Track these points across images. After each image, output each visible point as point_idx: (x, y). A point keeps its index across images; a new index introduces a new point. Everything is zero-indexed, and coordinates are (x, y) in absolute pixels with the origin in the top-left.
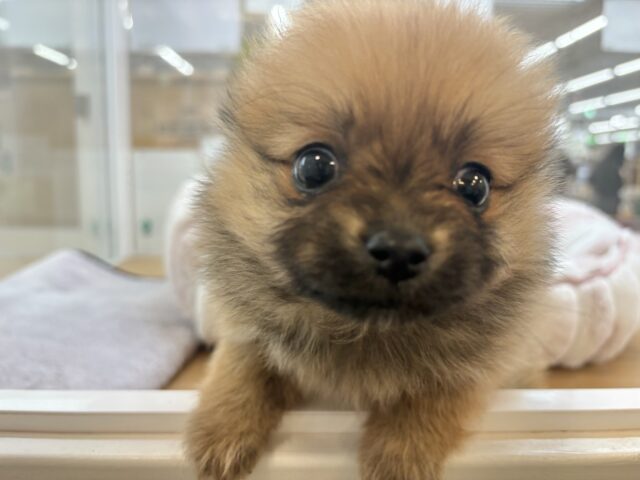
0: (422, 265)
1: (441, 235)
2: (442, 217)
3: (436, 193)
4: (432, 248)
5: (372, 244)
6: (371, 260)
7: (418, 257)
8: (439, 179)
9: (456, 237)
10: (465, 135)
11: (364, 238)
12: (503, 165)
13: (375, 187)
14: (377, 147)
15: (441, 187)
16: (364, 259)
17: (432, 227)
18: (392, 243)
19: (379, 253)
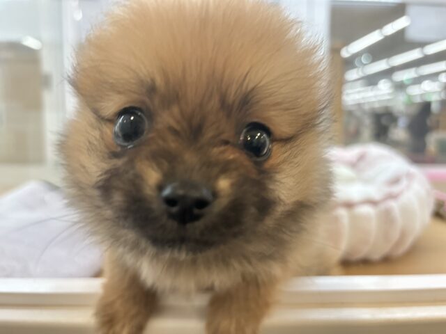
0: (206, 210)
1: (224, 184)
2: (225, 168)
3: (222, 148)
4: (215, 194)
5: (167, 192)
6: (164, 206)
7: (202, 204)
8: (225, 136)
9: (237, 185)
10: (247, 100)
11: (160, 188)
12: (281, 124)
13: (173, 144)
14: (175, 110)
15: (226, 143)
16: (157, 206)
17: (217, 177)
18: (181, 192)
19: (170, 201)
